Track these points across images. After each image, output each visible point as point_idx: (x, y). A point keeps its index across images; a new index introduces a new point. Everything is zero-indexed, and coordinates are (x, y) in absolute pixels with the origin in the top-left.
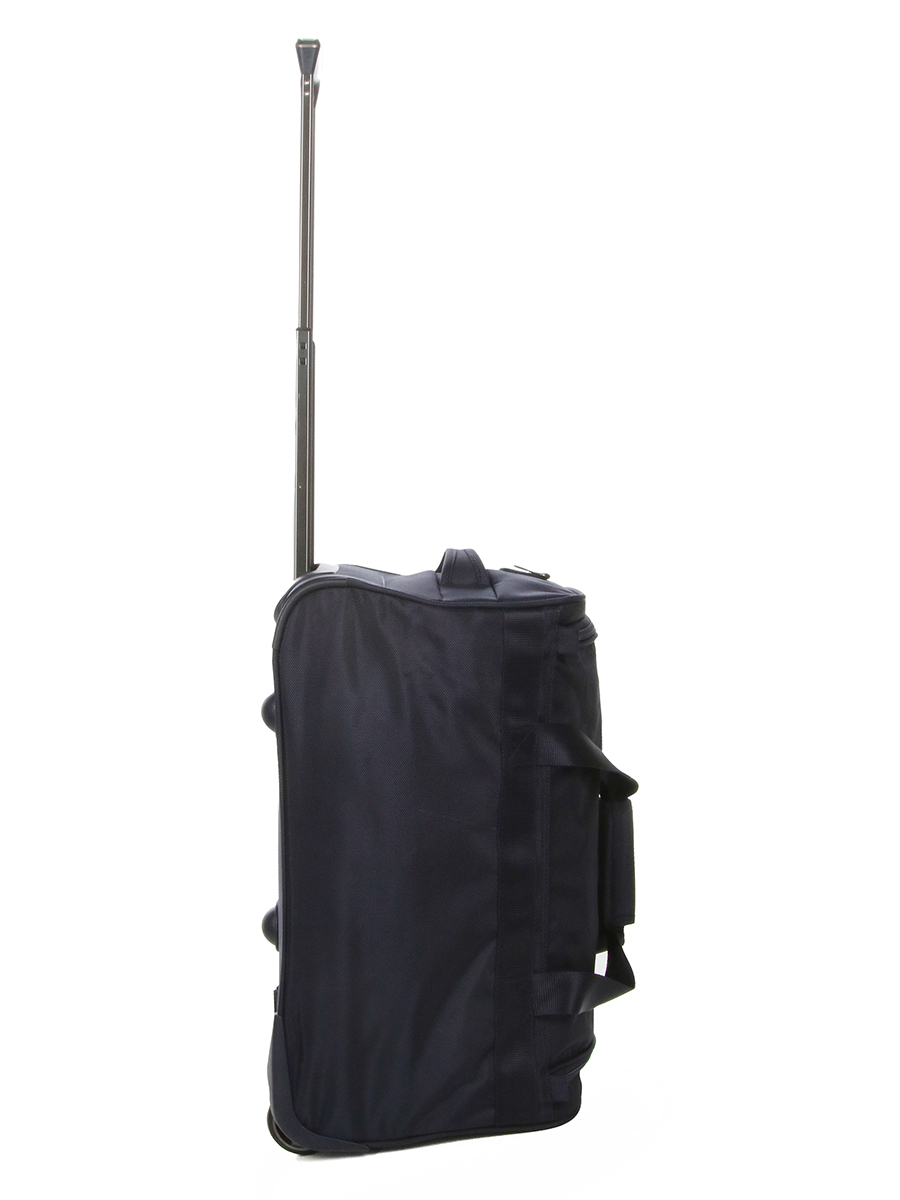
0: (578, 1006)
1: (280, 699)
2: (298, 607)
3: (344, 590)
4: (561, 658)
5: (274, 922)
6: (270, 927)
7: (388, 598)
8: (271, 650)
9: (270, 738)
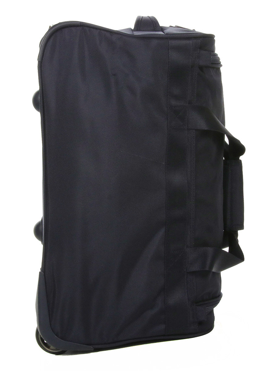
0: (211, 267)
1: (43, 93)
2: (52, 38)
3: (78, 28)
4: (201, 68)
5: (40, 228)
6: (38, 231)
7: (103, 32)
8: (37, 62)
9: (37, 116)
